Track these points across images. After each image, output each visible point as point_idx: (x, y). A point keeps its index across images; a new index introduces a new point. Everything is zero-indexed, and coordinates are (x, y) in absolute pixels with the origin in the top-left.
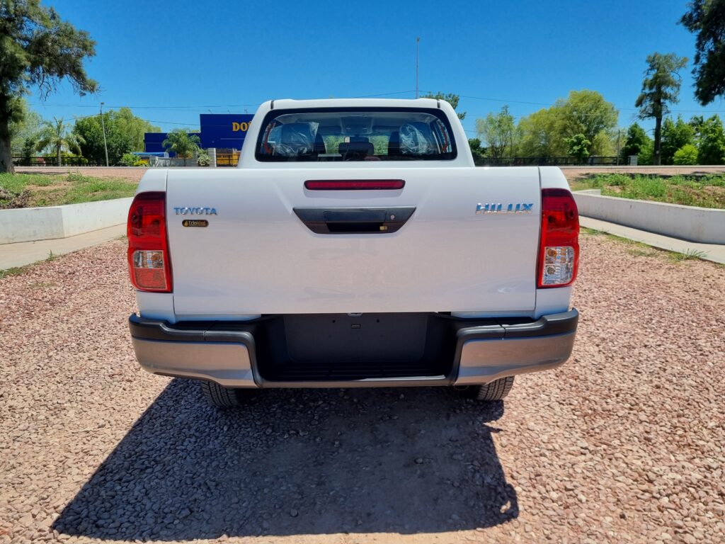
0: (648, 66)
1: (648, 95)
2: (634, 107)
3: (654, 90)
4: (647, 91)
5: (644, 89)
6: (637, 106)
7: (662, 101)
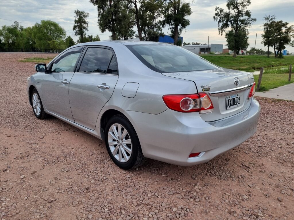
0: (75, 14)
1: (77, 26)
2: (73, 31)
3: (79, 25)
4: (76, 24)
5: (75, 24)
6: (74, 30)
7: (82, 29)
